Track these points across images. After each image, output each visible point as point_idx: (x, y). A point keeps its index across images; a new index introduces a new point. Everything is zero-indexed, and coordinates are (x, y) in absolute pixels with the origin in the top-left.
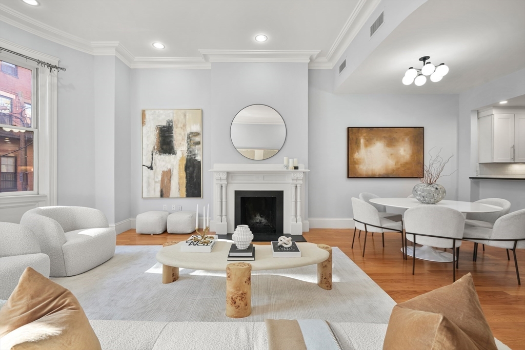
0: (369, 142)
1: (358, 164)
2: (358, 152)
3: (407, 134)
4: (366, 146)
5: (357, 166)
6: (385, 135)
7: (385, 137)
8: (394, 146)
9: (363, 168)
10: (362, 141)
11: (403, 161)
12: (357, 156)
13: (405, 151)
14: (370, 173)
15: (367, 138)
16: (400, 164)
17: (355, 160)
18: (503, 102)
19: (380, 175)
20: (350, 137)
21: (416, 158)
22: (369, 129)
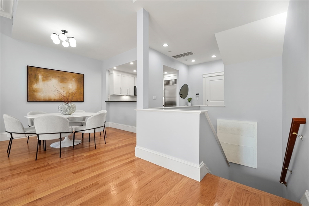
0: (46, 78)
1: (36, 92)
2: (36, 84)
3: (74, 77)
4: (44, 80)
5: (35, 93)
6: (58, 75)
7: (58, 77)
8: (65, 82)
9: (41, 95)
10: (40, 77)
11: (71, 91)
12: (35, 86)
13: (72, 86)
14: (47, 99)
15: (44, 75)
16: (69, 93)
17: (34, 89)
18: (115, 68)
19: (55, 100)
20: (29, 73)
21: (79, 90)
22: (46, 70)
